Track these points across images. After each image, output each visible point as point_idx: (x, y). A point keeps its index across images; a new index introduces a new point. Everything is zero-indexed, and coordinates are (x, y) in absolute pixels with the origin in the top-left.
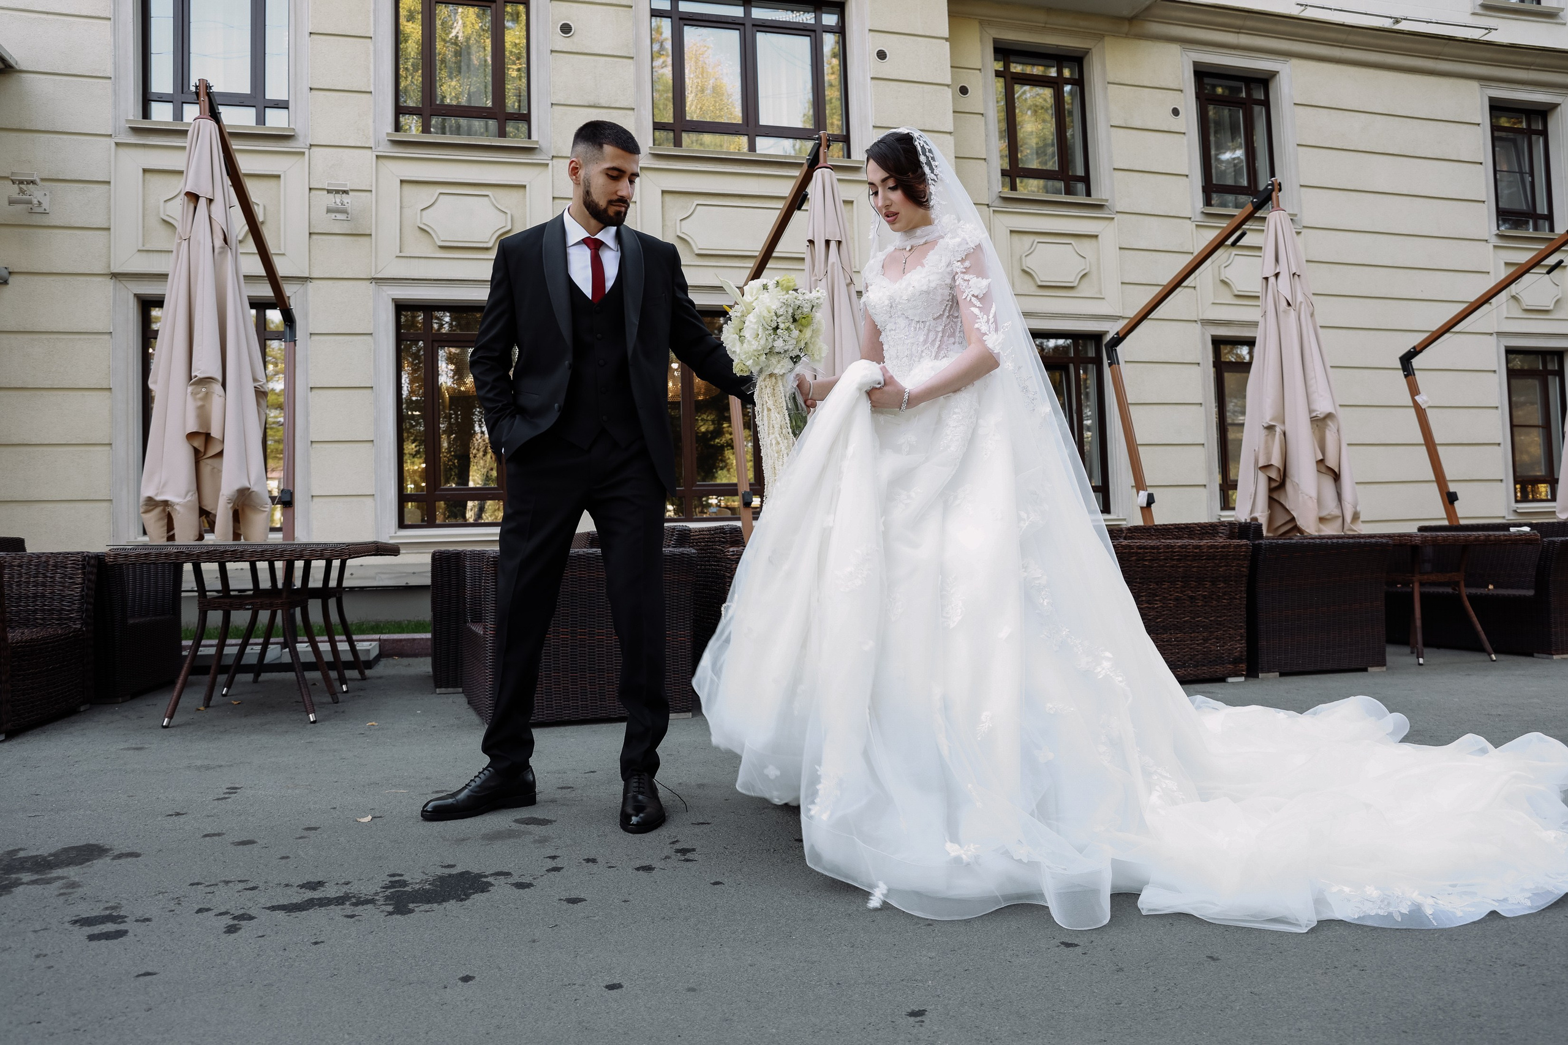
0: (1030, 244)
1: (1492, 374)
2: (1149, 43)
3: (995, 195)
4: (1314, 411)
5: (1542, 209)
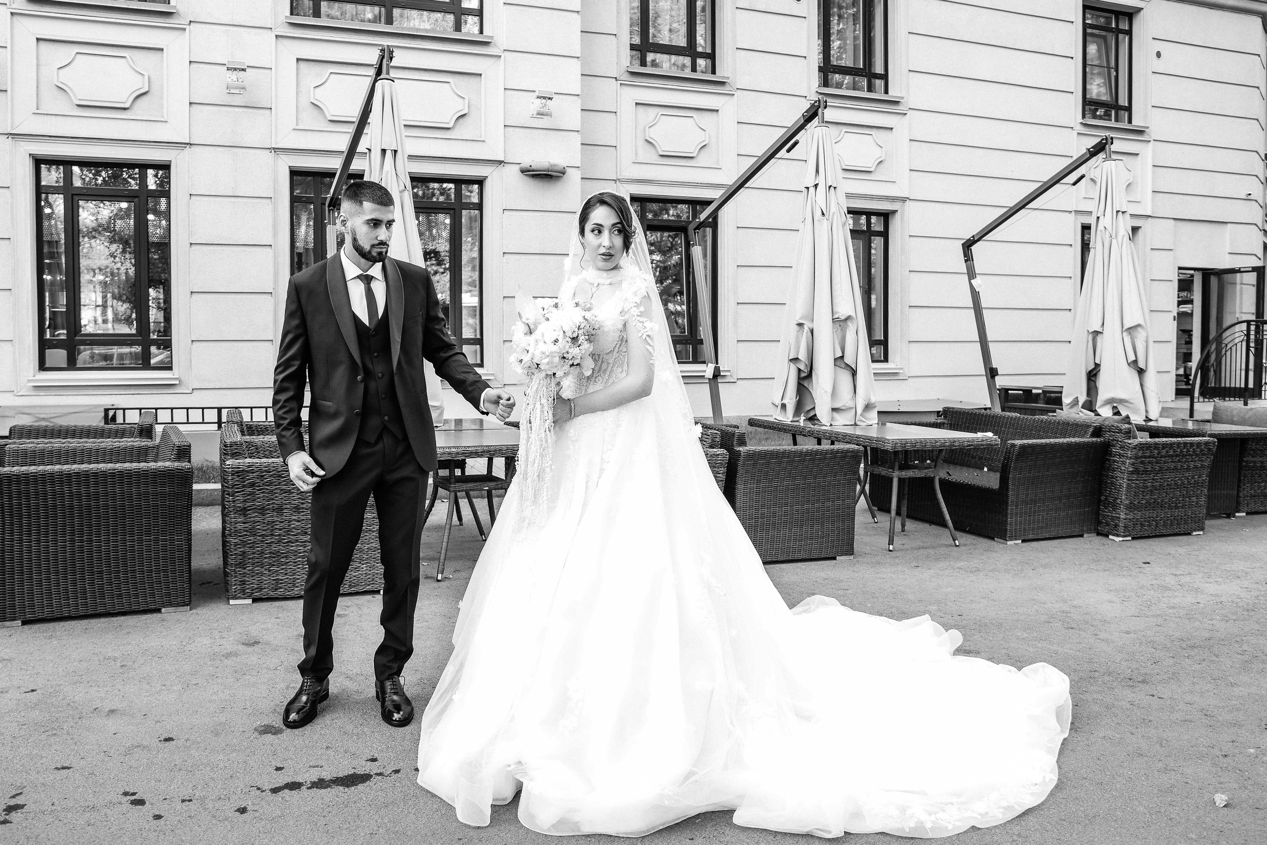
0: (654, 116)
1: (1068, 248)
3: (623, 69)
4: (837, 313)
5: (1123, 101)
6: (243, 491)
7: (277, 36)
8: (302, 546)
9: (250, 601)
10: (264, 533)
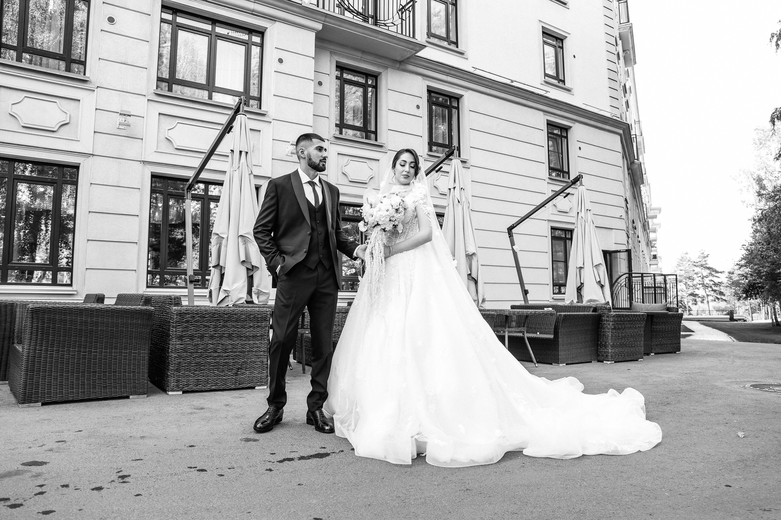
0: (347, 160)
1: (545, 238)
2: (408, 74)
3: (332, 135)
5: (565, 169)
6: (182, 325)
7: (148, 100)
8: (213, 359)
9: (181, 393)
10: (192, 351)
